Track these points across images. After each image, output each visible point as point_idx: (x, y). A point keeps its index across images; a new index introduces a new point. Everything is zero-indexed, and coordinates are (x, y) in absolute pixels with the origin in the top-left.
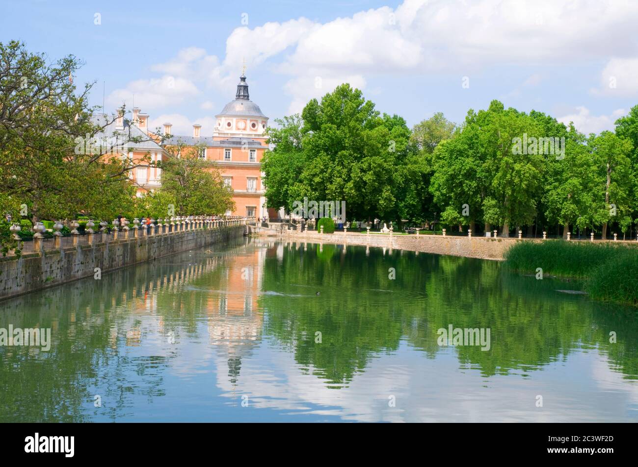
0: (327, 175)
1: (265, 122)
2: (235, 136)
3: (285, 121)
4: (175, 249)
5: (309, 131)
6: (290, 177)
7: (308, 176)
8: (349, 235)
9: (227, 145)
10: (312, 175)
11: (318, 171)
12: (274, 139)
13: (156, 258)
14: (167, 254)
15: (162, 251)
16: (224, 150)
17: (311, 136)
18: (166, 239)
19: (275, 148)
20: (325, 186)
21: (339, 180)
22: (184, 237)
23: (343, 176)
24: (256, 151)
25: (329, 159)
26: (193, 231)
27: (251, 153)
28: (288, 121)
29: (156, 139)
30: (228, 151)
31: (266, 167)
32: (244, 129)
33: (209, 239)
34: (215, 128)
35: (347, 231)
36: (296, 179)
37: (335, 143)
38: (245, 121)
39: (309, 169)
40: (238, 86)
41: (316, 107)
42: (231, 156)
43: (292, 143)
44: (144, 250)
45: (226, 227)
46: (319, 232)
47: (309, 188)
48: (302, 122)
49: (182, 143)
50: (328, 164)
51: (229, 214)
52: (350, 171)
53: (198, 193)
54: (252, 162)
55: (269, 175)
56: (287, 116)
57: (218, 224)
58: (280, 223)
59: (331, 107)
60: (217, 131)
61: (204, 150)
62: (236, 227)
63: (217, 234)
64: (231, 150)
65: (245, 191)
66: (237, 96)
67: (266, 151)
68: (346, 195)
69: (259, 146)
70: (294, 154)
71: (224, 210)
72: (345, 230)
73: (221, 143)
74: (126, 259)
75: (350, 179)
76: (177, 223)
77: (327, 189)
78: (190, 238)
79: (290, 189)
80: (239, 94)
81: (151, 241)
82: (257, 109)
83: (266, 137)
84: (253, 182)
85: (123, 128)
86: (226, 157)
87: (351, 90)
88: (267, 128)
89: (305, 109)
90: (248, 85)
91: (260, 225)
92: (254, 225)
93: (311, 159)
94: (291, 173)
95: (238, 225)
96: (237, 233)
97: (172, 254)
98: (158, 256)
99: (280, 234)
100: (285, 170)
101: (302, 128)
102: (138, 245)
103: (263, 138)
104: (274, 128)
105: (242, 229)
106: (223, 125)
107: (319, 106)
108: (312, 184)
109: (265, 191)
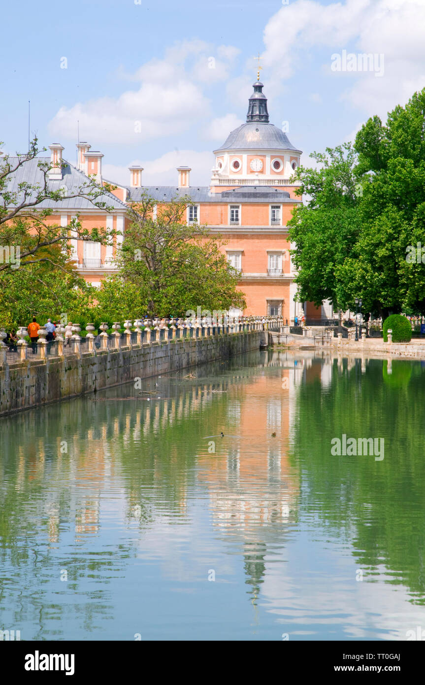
0: (399, 244)
1: (296, 159)
2: (246, 185)
3: (328, 156)
4: (134, 374)
5: (367, 171)
6: (337, 249)
9: (234, 200)
10: (373, 244)
11: (383, 237)
12: (309, 187)
13: (98, 389)
14: (117, 381)
15: (108, 377)
16: (229, 207)
17: (371, 179)
18: (115, 357)
19: (311, 202)
20: (396, 263)
22: (148, 353)
24: (281, 207)
25: (403, 217)
26: (166, 342)
27: (274, 212)
28: (332, 155)
29: (89, 194)
30: (235, 210)
31: (297, 233)
32: (262, 172)
33: (195, 356)
34: (213, 171)
36: (348, 252)
37: (411, 189)
38: (262, 158)
39: (368, 235)
40: (250, 100)
41: (378, 131)
42: (240, 217)
43: (340, 192)
44: (75, 377)
45: (226, 336)
46: (386, 340)
47: (369, 267)
48: (356, 155)
49: (149, 198)
50: (400, 226)
53: (177, 281)
54: (275, 227)
55: (303, 247)
56: (331, 147)
57: (211, 331)
58: (324, 327)
59: (404, 129)
60: (217, 177)
61: (196, 208)
62: (246, 336)
63: (209, 347)
64: (240, 207)
65: (265, 275)
66: (248, 117)
67: (297, 207)
69: (287, 200)
70: (344, 210)
71: (226, 307)
73: (223, 196)
74: (42, 392)
76: (136, 330)
77: (399, 268)
78: (160, 354)
79: (338, 270)
80: (252, 113)
81: (88, 361)
82: (282, 137)
83: (298, 183)
84: (277, 260)
85: (60, 177)
86: (232, 220)
88: (298, 168)
89: (360, 134)
90: (267, 98)
91: (287, 330)
92: (278, 330)
93: (373, 218)
94: (340, 241)
95: (250, 331)
96: (247, 345)
97: (128, 381)
98: (101, 386)
99: (320, 344)
100: (328, 238)
101: (356, 166)
102: (64, 369)
103: (293, 184)
104: (309, 168)
105: (257, 338)
106: (226, 166)
107: (384, 128)
108: (375, 260)
109: (297, 274)
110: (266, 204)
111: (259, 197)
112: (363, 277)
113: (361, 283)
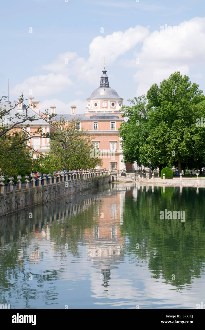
0: (166, 137)
1: (121, 102)
2: (100, 113)
3: (135, 100)
4: (61, 194)
5: (152, 107)
6: (140, 140)
7: (153, 139)
8: (183, 180)
9: (95, 119)
10: (155, 138)
11: (160, 135)
12: (127, 114)
13: (48, 201)
14: (55, 198)
15: (52, 196)
16: (93, 123)
17: (154, 110)
18: (54, 187)
19: (128, 120)
20: (165, 146)
21: (175, 140)
23: (178, 138)
24: (115, 122)
25: (168, 126)
26: (74, 181)
27: (112, 124)
28: (137, 100)
29: (45, 118)
30: (96, 124)
31: (123, 133)
32: (107, 108)
33: (85, 186)
34: (86, 108)
35: (182, 177)
36: (145, 141)
37: (171, 114)
38: (107, 102)
39: (153, 134)
40: (101, 77)
41: (157, 90)
42: (98, 127)
43: (141, 116)
44: (40, 196)
45: (96, 177)
46: (162, 178)
47: (154, 147)
48: (147, 100)
49: (63, 119)
50: (167, 130)
51: (98, 168)
52: (182, 134)
53: (76, 154)
54: (113, 131)
55: (125, 139)
56: (136, 97)
57: (90, 175)
58: (134, 173)
59: (167, 89)
60: (88, 110)
61: (79, 123)
62: (103, 177)
63: (90, 182)
64: (98, 123)
66: (100, 84)
67: (122, 122)
68: (180, 152)
69: (118, 119)
70: (142, 123)
71: (95, 165)
72: (181, 176)
73: (90, 118)
74: (27, 203)
75: (183, 139)
77: (166, 148)
78: (71, 185)
79: (141, 149)
80: (102, 83)
81: (44, 189)
82: (115, 93)
83: (122, 112)
84: (114, 145)
85: (22, 111)
86: (95, 128)
87: (181, 76)
88: (123, 106)
89: (149, 91)
90: (108, 76)
91: (120, 175)
92: (116, 175)
93: (155, 127)
94: (141, 137)
95: (105, 175)
96: (104, 181)
97: (59, 197)
98: (49, 200)
99: (134, 180)
100: (136, 135)
101: (147, 105)
102: (35, 193)
103: (120, 113)
104: (127, 106)
105: (108, 178)
106: (91, 105)
107: (159, 89)
108: (156, 145)
109: (123, 151)
110: (109, 121)
111: (106, 118)
112: (151, 152)
113: (151, 154)
